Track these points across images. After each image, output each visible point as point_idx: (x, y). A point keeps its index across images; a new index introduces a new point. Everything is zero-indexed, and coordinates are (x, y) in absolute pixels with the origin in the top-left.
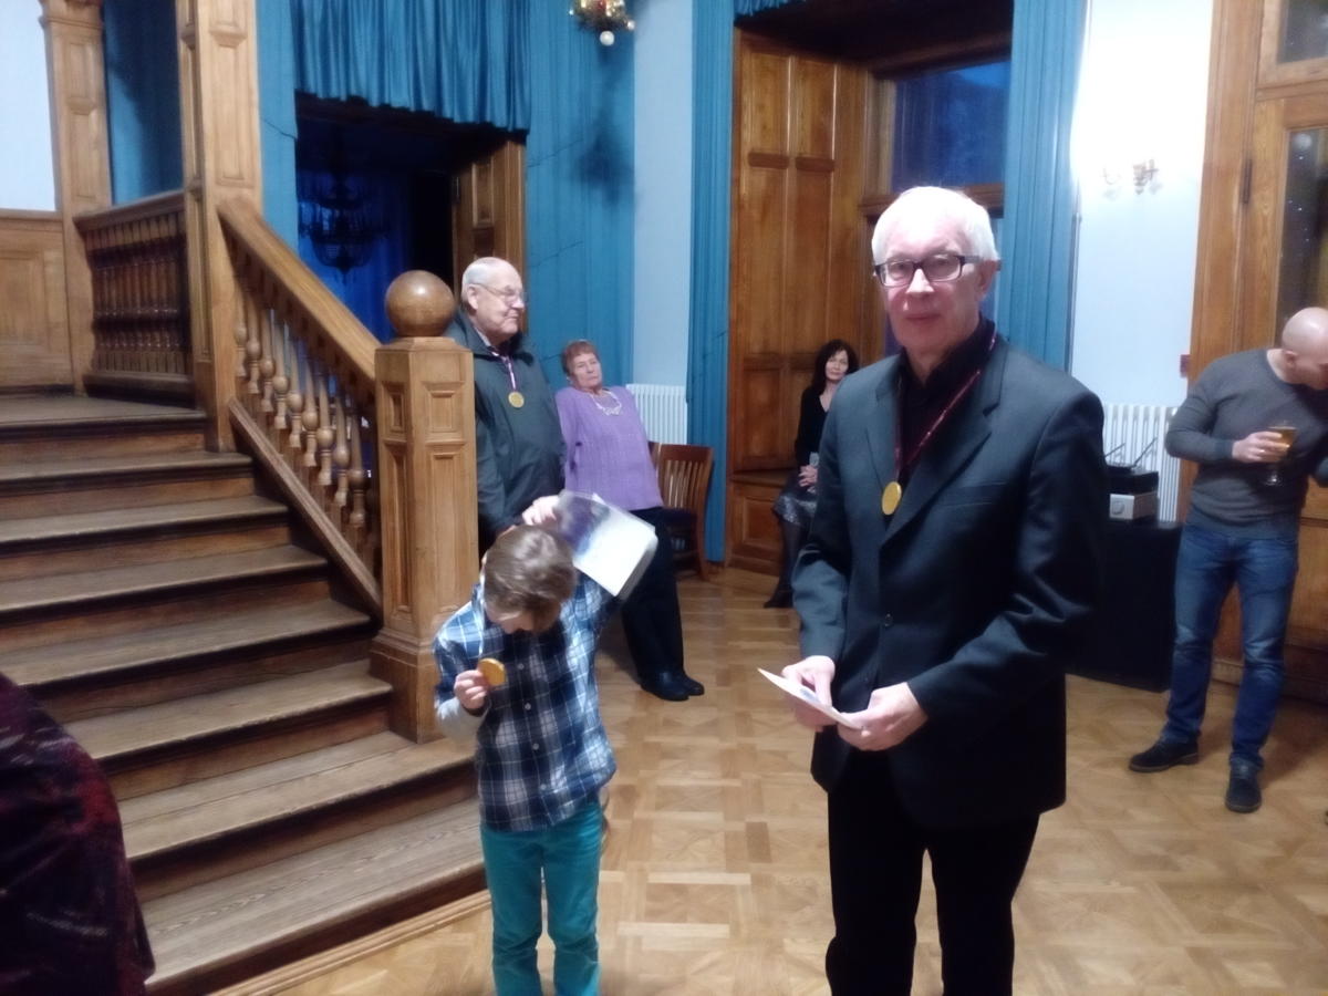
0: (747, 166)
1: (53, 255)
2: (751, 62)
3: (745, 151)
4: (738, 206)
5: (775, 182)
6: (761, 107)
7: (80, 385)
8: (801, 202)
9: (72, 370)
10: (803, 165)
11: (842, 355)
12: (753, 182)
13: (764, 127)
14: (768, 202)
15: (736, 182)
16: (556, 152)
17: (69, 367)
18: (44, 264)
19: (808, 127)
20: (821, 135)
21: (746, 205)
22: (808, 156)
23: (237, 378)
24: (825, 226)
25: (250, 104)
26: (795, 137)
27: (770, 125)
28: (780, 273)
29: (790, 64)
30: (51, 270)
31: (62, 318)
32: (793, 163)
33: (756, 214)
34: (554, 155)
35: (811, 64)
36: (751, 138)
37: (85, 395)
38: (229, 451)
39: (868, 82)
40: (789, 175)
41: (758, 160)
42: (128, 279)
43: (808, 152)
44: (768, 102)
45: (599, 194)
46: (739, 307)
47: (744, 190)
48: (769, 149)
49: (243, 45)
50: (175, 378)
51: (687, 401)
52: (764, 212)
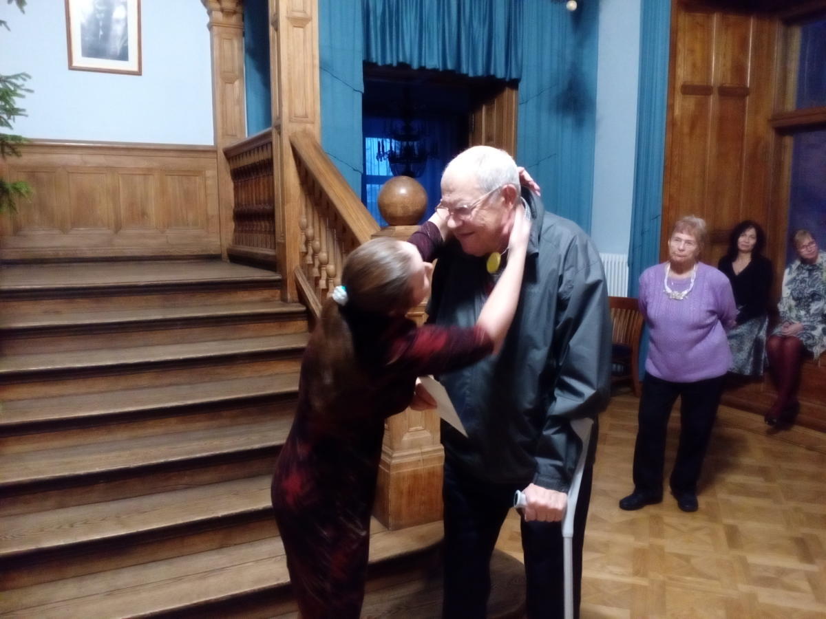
0: (680, 93)
1: (210, 173)
2: (684, 20)
3: (679, 83)
4: (672, 124)
5: (702, 107)
6: (692, 51)
7: (225, 255)
8: (722, 120)
9: (221, 245)
10: (724, 92)
11: (751, 232)
12: (684, 106)
13: (694, 65)
14: (696, 121)
15: (671, 107)
16: (540, 93)
17: (219, 243)
18: (205, 179)
19: (729, 64)
20: (739, 70)
21: (679, 123)
22: (727, 85)
23: (300, 253)
24: (741, 137)
25: (313, 66)
26: (718, 71)
27: (699, 63)
28: (703, 172)
29: (716, 19)
30: (209, 182)
31: (216, 213)
32: (716, 91)
33: (686, 129)
34: (537, 96)
35: (732, 18)
36: (683, 74)
37: (228, 261)
38: (294, 302)
39: (778, 29)
40: (713, 101)
41: (688, 90)
42: (250, 188)
43: (728, 83)
44: (698, 47)
45: (569, 121)
46: (671, 198)
47: (677, 112)
48: (697, 81)
49: (309, 25)
50: (269, 252)
51: (629, 265)
52: (693, 127)
